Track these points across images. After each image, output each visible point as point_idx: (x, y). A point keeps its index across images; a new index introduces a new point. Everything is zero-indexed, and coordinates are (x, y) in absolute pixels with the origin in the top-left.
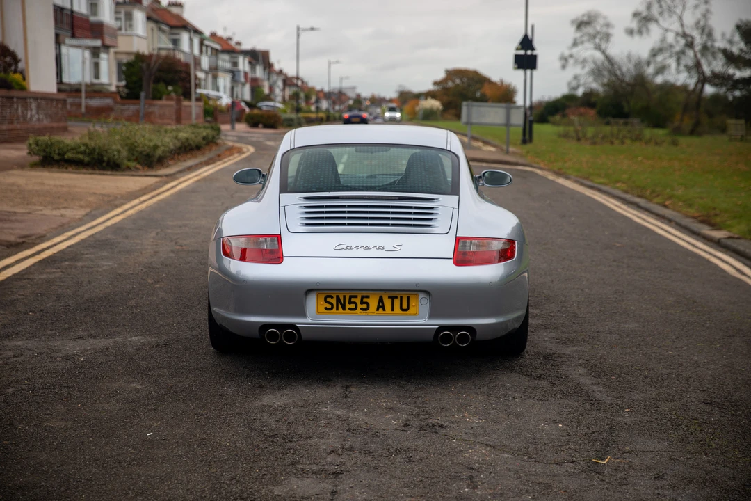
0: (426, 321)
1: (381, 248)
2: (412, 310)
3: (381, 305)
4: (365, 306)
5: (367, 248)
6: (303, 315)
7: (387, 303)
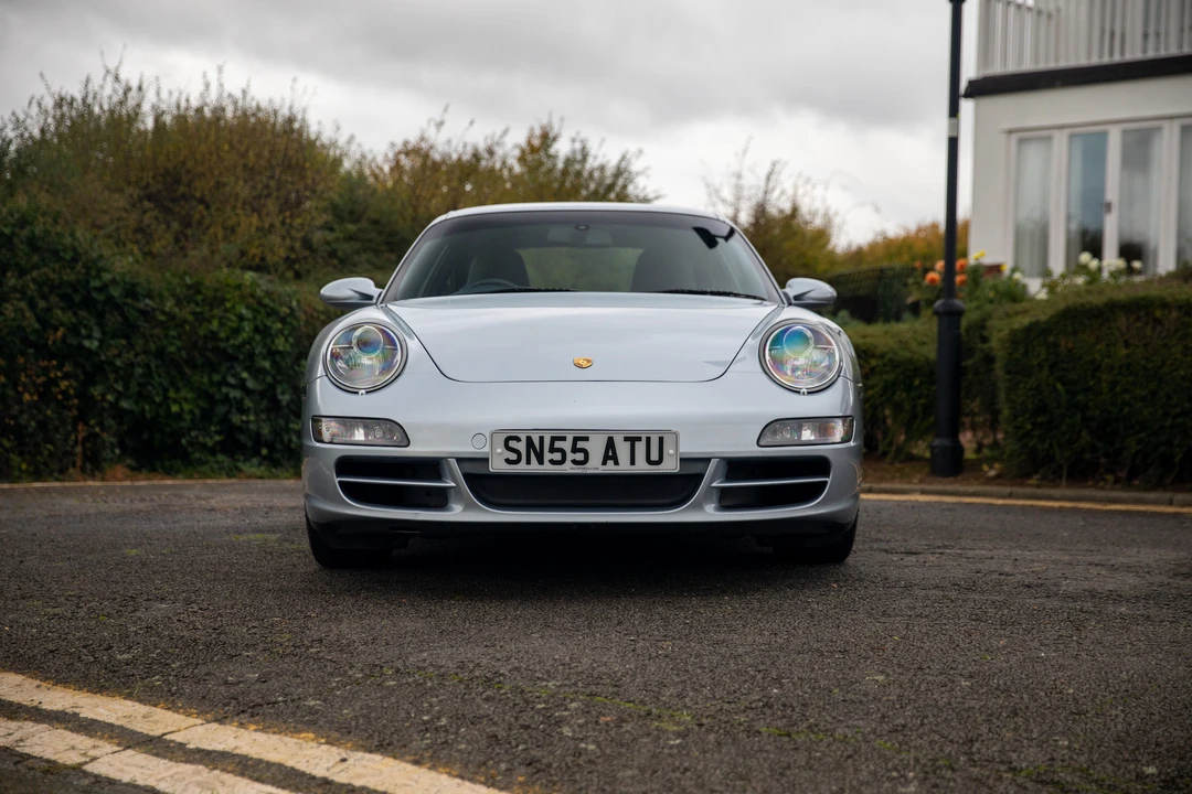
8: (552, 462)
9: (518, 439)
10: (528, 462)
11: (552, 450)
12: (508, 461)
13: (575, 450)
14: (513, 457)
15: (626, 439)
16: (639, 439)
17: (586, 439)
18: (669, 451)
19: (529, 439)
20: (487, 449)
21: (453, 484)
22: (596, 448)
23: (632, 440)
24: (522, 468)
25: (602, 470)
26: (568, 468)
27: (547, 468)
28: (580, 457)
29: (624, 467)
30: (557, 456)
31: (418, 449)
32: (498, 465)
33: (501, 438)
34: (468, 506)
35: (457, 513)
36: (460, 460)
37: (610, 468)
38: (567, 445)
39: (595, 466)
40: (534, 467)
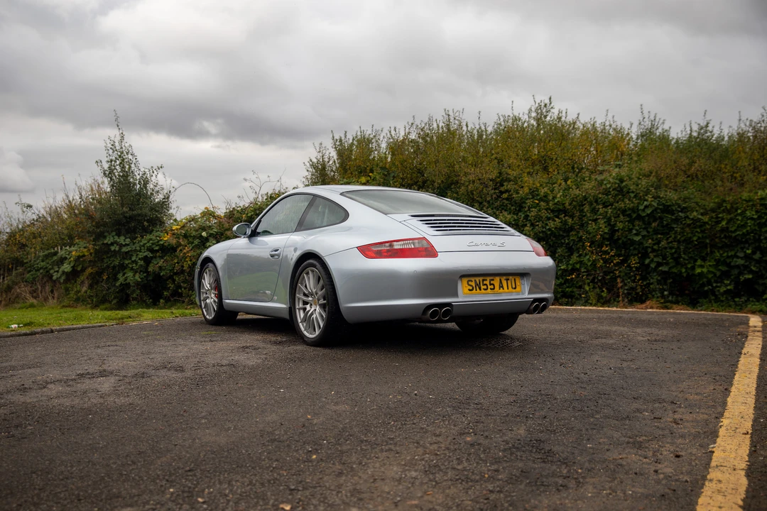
0: (526, 295)
1: (495, 245)
2: (518, 289)
3: (501, 286)
4: (492, 287)
5: (487, 245)
6: (456, 295)
7: (504, 283)
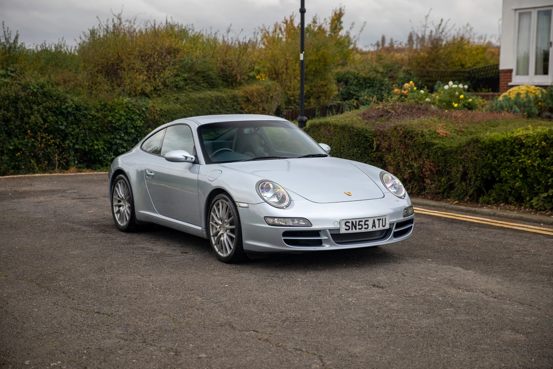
8: (359, 229)
9: (349, 222)
10: (352, 230)
11: (359, 225)
12: (346, 229)
13: (365, 224)
14: (348, 228)
15: (378, 220)
16: (380, 219)
17: (368, 221)
18: (387, 222)
19: (352, 222)
20: (339, 226)
21: (327, 238)
22: (370, 223)
23: (379, 220)
24: (350, 231)
25: (372, 230)
26: (363, 230)
27: (358, 231)
28: (366, 227)
29: (377, 229)
30: (360, 227)
31: (315, 227)
32: (343, 231)
33: (343, 223)
34: (332, 245)
35: (326, 247)
36: (329, 230)
37: (374, 229)
38: (363, 223)
39: (370, 229)
40: (354, 231)
